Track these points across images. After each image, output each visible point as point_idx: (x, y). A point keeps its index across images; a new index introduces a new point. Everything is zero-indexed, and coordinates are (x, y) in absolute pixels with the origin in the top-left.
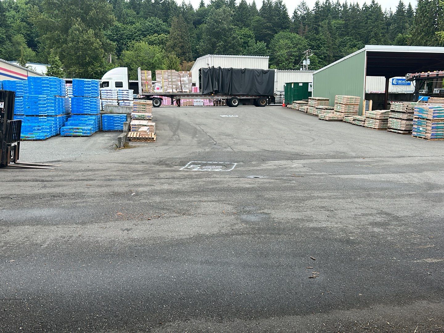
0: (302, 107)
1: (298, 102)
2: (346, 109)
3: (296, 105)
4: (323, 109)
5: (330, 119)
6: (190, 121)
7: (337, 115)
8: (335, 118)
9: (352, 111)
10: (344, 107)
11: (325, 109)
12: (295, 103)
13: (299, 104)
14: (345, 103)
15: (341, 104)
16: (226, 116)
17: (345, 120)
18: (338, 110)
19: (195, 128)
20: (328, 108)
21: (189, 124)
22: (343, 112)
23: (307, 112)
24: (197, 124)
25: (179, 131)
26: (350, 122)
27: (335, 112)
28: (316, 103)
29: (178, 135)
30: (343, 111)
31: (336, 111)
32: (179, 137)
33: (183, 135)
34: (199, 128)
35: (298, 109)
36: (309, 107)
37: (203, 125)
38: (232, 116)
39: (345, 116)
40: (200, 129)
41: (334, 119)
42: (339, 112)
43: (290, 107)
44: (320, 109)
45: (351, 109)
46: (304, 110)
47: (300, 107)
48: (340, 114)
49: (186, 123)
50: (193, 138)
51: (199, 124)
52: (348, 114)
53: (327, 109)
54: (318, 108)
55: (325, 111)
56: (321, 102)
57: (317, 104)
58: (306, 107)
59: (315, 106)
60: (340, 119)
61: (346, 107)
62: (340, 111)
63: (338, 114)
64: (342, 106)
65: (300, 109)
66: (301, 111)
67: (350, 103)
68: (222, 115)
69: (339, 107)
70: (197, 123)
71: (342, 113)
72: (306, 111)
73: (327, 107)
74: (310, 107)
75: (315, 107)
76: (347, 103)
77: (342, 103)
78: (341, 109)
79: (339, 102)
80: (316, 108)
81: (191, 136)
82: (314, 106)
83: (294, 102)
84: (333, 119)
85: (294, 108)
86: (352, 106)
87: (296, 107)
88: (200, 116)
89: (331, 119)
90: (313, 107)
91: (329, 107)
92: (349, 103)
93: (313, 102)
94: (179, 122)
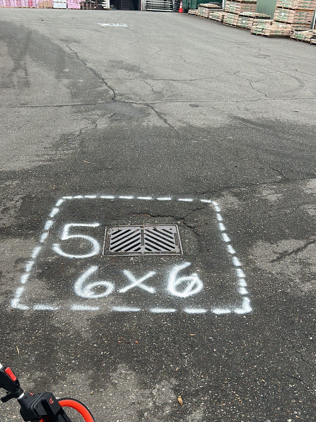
0: (214, 14)
1: (206, 5)
2: (296, 17)
3: (204, 11)
4: (252, 17)
5: (272, 33)
6: (50, 34)
7: (280, 28)
8: (279, 32)
9: (303, 21)
10: (293, 15)
11: (254, 18)
12: (203, 7)
13: (209, 8)
14: (296, 8)
15: (287, 8)
16: (108, 25)
17: (294, 36)
18: (281, 20)
19: (61, 50)
20: (259, 16)
21: (49, 41)
22: (290, 24)
23: (222, 22)
24: (62, 40)
25: (28, 58)
26: (306, 39)
27: (275, 23)
28: (238, 7)
29: (25, 70)
30: (291, 22)
31: (278, 21)
32: (26, 74)
33: (36, 69)
34: (67, 49)
35: (207, 17)
36: (226, 14)
37: (75, 42)
38: (118, 25)
39: (296, 30)
40: (70, 52)
41: (278, 34)
42: (284, 22)
43: (193, 13)
44: (247, 16)
45: (303, 17)
46: (218, 18)
47: (211, 14)
48: (285, 25)
49: (43, 37)
50: (58, 77)
51: (67, 41)
52: (298, 26)
53: (257, 17)
54: (242, 16)
55: (256, 20)
56: (246, 6)
57: (239, 10)
58: (220, 14)
59: (237, 12)
60: (285, 34)
61: (296, 14)
62: (286, 20)
63: (281, 25)
64: (289, 13)
65: (210, 17)
66: (212, 19)
67: (303, 7)
68: (100, 23)
69: (283, 14)
70: (62, 38)
71: (288, 25)
72: (220, 20)
73: (257, 14)
74: (229, 14)
75: (237, 14)
76: (299, 8)
77: (289, 7)
78: (288, 17)
79: (284, 6)
80: (240, 15)
81: (53, 72)
82: (234, 11)
83: (200, 6)
84: (275, 34)
85: (201, 15)
86: (305, 13)
87: (203, 13)
88: (66, 24)
89: (274, 34)
90: (233, 13)
91: (261, 14)
92: (301, 8)
93: (233, 6)
94: (29, 36)
